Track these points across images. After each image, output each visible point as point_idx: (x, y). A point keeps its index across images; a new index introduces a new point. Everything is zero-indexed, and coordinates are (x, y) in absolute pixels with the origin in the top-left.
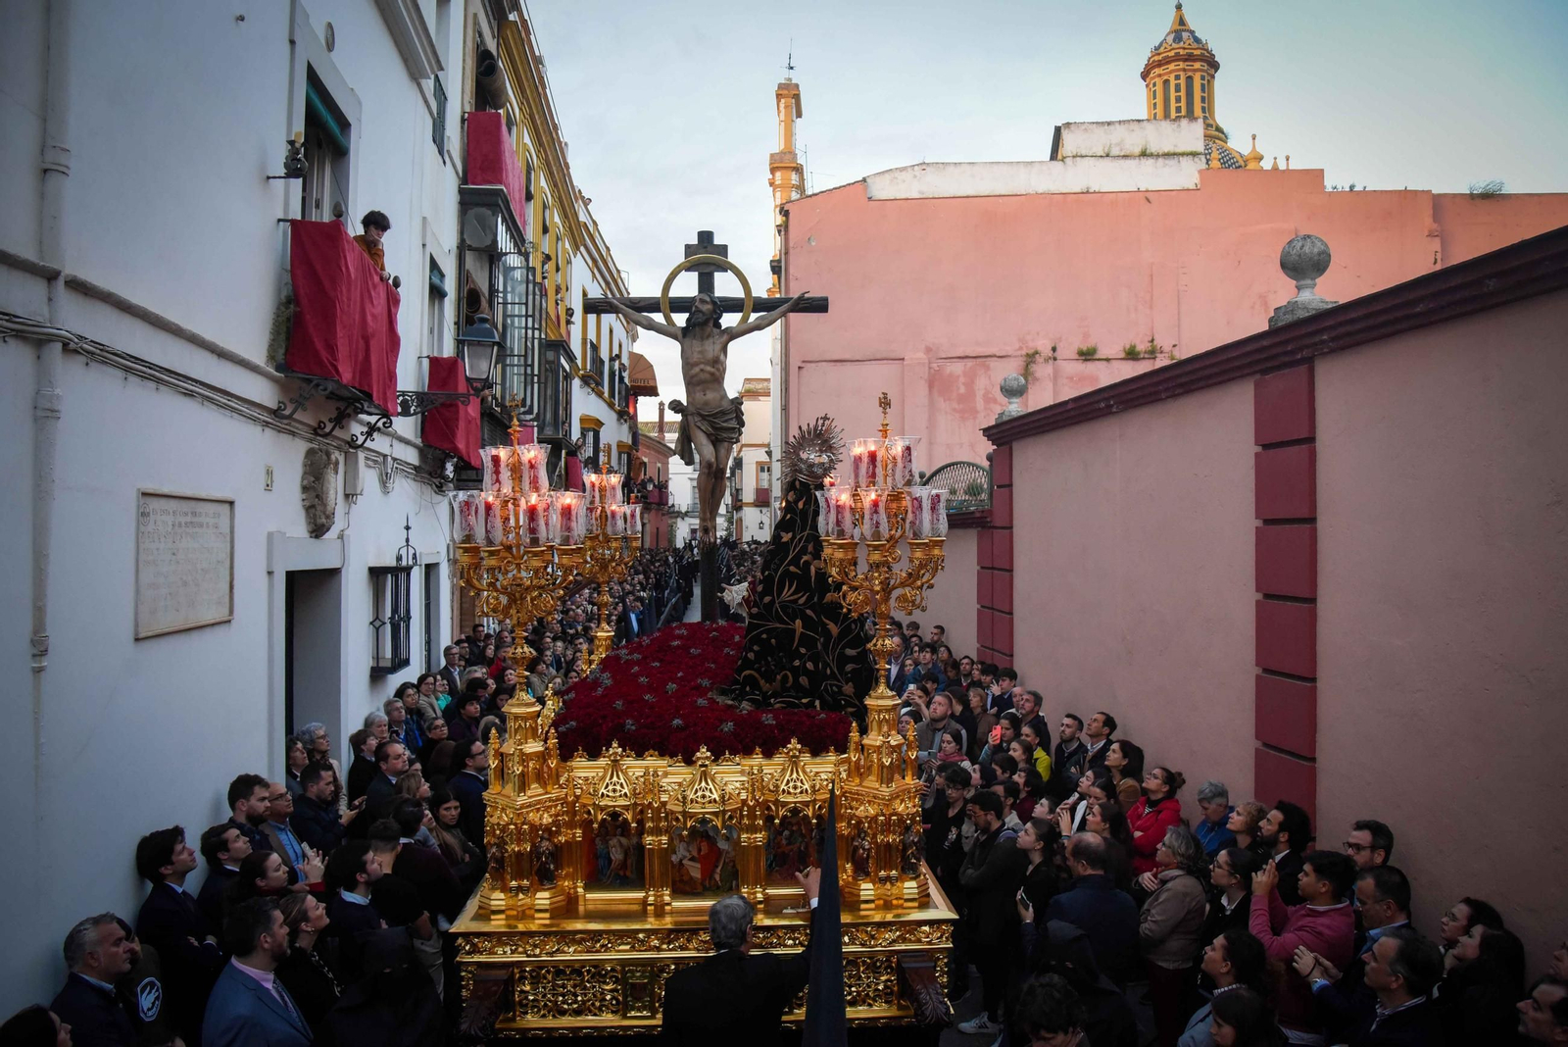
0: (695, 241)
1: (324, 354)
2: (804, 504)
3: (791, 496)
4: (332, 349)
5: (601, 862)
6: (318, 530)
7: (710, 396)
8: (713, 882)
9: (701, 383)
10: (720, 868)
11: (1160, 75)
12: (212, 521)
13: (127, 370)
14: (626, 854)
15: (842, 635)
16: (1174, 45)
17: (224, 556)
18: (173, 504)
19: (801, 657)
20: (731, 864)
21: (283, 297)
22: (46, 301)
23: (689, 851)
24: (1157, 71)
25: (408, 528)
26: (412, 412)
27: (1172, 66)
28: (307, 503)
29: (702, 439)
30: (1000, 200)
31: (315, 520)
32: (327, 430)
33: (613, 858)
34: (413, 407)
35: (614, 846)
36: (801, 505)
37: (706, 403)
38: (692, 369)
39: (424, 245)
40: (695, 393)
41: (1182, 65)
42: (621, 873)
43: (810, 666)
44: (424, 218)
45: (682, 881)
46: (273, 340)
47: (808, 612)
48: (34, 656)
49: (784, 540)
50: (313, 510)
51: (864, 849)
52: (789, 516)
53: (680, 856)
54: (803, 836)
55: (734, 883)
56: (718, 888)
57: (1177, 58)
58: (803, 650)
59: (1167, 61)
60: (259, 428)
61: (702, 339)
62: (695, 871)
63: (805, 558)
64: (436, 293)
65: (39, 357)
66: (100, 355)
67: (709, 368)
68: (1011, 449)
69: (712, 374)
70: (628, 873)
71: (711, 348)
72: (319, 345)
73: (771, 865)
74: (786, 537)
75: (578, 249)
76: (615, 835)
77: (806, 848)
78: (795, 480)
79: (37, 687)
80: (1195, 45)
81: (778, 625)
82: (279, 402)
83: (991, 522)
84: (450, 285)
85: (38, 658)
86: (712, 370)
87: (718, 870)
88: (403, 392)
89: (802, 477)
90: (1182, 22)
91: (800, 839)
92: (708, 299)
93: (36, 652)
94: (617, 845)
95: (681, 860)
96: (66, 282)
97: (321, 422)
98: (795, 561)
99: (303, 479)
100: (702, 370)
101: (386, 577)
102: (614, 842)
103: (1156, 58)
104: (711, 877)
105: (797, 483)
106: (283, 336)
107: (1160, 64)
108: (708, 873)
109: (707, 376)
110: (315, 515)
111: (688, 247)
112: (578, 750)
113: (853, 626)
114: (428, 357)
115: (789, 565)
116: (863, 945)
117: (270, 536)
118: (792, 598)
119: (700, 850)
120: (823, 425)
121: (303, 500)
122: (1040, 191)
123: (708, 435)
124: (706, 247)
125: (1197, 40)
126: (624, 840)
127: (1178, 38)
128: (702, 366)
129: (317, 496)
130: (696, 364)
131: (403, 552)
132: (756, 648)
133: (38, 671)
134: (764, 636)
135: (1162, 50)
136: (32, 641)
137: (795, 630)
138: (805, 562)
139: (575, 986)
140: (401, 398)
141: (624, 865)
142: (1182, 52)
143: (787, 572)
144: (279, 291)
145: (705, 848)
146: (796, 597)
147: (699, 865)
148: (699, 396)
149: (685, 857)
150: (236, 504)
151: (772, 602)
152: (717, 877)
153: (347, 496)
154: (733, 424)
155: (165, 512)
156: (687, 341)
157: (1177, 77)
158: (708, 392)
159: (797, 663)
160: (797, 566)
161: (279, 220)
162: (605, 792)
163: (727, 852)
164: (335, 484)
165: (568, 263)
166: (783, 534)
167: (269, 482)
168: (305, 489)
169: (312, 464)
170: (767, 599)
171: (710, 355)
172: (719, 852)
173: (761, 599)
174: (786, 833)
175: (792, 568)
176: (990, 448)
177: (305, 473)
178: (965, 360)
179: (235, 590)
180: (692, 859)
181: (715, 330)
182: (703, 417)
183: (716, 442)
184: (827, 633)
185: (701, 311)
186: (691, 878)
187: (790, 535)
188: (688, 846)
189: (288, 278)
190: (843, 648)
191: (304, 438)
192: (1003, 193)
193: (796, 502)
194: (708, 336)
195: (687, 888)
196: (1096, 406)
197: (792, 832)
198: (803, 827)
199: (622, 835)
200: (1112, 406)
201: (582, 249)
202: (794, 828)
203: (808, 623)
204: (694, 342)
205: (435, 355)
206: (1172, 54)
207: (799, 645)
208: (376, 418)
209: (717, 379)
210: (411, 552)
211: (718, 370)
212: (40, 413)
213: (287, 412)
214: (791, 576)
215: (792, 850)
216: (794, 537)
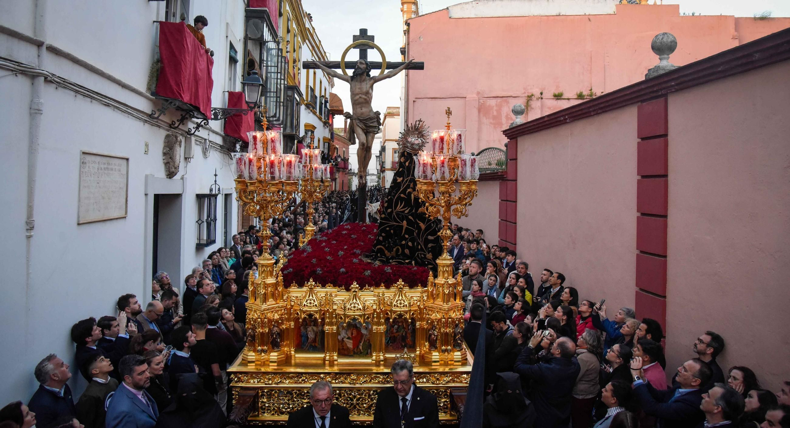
0: (358, 34)
1: (175, 87)
2: (409, 164)
3: (402, 160)
4: (179, 84)
5: (303, 338)
6: (171, 175)
7: (364, 110)
8: (358, 350)
9: (359, 104)
10: (362, 343)
12: (117, 168)
13: (77, 92)
14: (316, 335)
15: (427, 229)
17: (123, 185)
18: (98, 159)
19: (406, 239)
20: (368, 341)
21: (155, 60)
22: (37, 56)
23: (347, 334)
25: (216, 175)
26: (219, 118)
28: (165, 161)
29: (359, 131)
30: (516, 19)
31: (169, 169)
32: (176, 125)
33: (309, 337)
34: (220, 116)
35: (310, 331)
36: (407, 164)
37: (362, 114)
38: (355, 96)
39: (227, 37)
40: (357, 109)
42: (313, 344)
43: (410, 244)
44: (227, 23)
45: (343, 349)
46: (150, 80)
47: (410, 217)
48: (27, 230)
49: (399, 181)
50: (169, 164)
51: (434, 335)
52: (401, 169)
53: (342, 336)
54: (404, 328)
55: (369, 351)
56: (361, 353)
58: (407, 236)
60: (142, 124)
61: (361, 82)
62: (350, 344)
63: (409, 190)
64: (233, 60)
65: (33, 84)
66: (63, 84)
67: (364, 96)
68: (517, 141)
69: (365, 99)
70: (316, 345)
71: (365, 86)
72: (173, 83)
73: (388, 342)
74: (399, 180)
75: (305, 41)
76: (310, 326)
77: (406, 334)
78: (404, 151)
79: (28, 246)
81: (395, 223)
82: (152, 111)
83: (505, 177)
84: (240, 57)
85: (29, 231)
86: (366, 97)
87: (361, 344)
88: (215, 108)
89: (408, 150)
91: (403, 330)
92: (364, 62)
93: (28, 228)
94: (311, 330)
95: (343, 339)
96: (47, 48)
97: (173, 121)
98: (404, 192)
99: (164, 149)
100: (360, 97)
101: (205, 200)
102: (310, 329)
104: (358, 347)
105: (406, 153)
106: (155, 79)
108: (356, 345)
109: (363, 100)
110: (169, 167)
111: (354, 36)
112: (293, 283)
113: (432, 225)
114: (228, 91)
115: (400, 193)
116: (433, 383)
117: (147, 176)
118: (401, 210)
119: (352, 334)
120: (419, 125)
121: (164, 159)
122: (536, 15)
123: (363, 130)
124: (363, 37)
126: (315, 328)
128: (360, 95)
129: (171, 158)
130: (358, 94)
131: (213, 187)
132: (383, 234)
133: (29, 237)
134: (388, 229)
136: (26, 222)
137: (403, 226)
138: (408, 192)
139: (288, 400)
140: (214, 111)
141: (314, 341)
143: (400, 197)
144: (153, 56)
145: (355, 332)
146: (404, 209)
147: (352, 341)
148: (359, 110)
149: (345, 337)
150: (130, 159)
151: (392, 212)
152: (361, 347)
153: (186, 158)
154: (375, 124)
155: (94, 162)
156: (353, 83)
158: (363, 108)
159: (404, 242)
160: (405, 194)
161: (154, 22)
162: (306, 304)
163: (366, 335)
164: (180, 152)
165: (300, 48)
166: (398, 178)
167: (147, 150)
168: (165, 154)
169: (168, 142)
170: (389, 210)
171: (364, 90)
172: (362, 335)
173: (386, 211)
174: (396, 326)
175: (402, 195)
176: (506, 140)
177: (165, 146)
178: (497, 98)
179: (128, 202)
180: (348, 338)
181: (368, 78)
182: (361, 121)
183: (366, 133)
184: (419, 228)
185: (360, 68)
186: (348, 347)
187: (401, 179)
188: (346, 332)
189: (158, 50)
190: (427, 235)
191: (164, 129)
192: (517, 16)
193: (405, 162)
194: (364, 81)
195: (346, 352)
196: (559, 119)
197: (399, 326)
198: (404, 324)
199: (314, 325)
200: (567, 119)
201: (307, 41)
202: (400, 324)
203: (409, 223)
204: (357, 83)
205: (232, 91)
207: (405, 234)
208: (200, 120)
209: (368, 101)
210: (217, 187)
211: (368, 97)
212: (33, 111)
213: (156, 116)
214: (402, 199)
215: (399, 335)
216: (403, 180)
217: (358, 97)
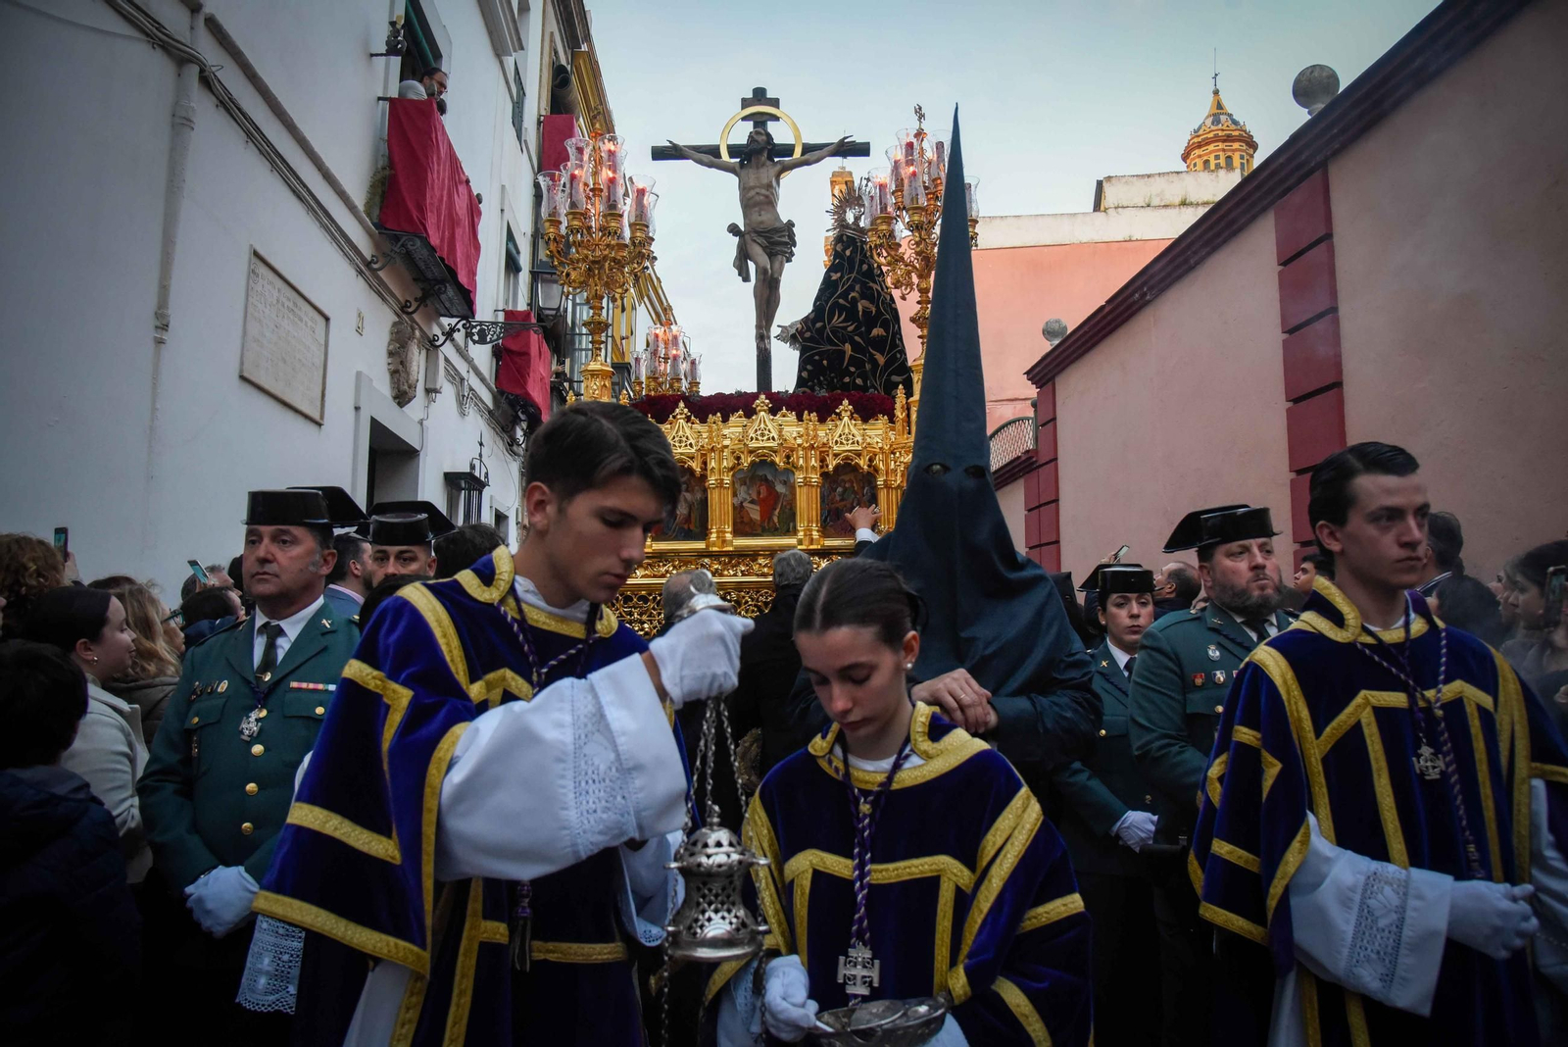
0: (750, 96)
1: (415, 214)
2: (851, 252)
3: (839, 248)
4: (421, 210)
6: (402, 398)
7: (765, 217)
8: (771, 523)
9: (756, 204)
10: (778, 510)
11: (1200, 156)
12: (310, 323)
13: (249, 134)
15: (888, 364)
16: (1213, 128)
17: (319, 361)
18: (279, 283)
19: (851, 374)
20: (788, 507)
21: (379, 166)
22: (189, 27)
23: (750, 494)
24: (1197, 152)
25: (481, 444)
26: (488, 340)
27: (1211, 147)
28: (392, 367)
29: (757, 250)
30: (1046, 249)
31: (399, 385)
32: (410, 310)
34: (490, 336)
36: (848, 253)
37: (762, 222)
38: (748, 192)
39: (502, 210)
40: (751, 214)
41: (1221, 145)
42: (686, 527)
43: (859, 381)
44: (503, 187)
45: (742, 522)
46: (370, 199)
47: (857, 338)
48: (157, 327)
49: (834, 278)
50: (397, 375)
53: (740, 499)
54: (855, 493)
55: (791, 525)
56: (776, 529)
57: (1216, 139)
58: (852, 369)
59: (1207, 141)
60: (353, 273)
61: (758, 168)
62: (755, 513)
63: (853, 294)
64: (512, 266)
65: (179, 75)
66: (228, 105)
67: (763, 191)
68: (1054, 384)
69: (767, 197)
71: (767, 173)
72: (411, 205)
73: (826, 518)
74: (835, 276)
78: (842, 235)
79: (157, 356)
80: (1233, 127)
81: (830, 348)
82: (373, 256)
83: (1036, 461)
84: (525, 260)
85: (159, 330)
86: (767, 193)
87: (777, 512)
88: (481, 322)
89: (849, 232)
90: (1220, 106)
91: (853, 496)
92: (763, 132)
93: (158, 324)
95: (742, 503)
96: (206, 19)
97: (407, 301)
98: (844, 295)
99: (389, 344)
100: (757, 193)
101: (459, 495)
103: (1196, 140)
104: (770, 519)
105: (845, 238)
106: (377, 199)
107: (1199, 146)
108: (767, 514)
109: (763, 197)
110: (399, 380)
111: (744, 100)
113: (899, 356)
114: (503, 310)
115: (839, 297)
117: (359, 374)
118: (841, 325)
119: (759, 493)
120: (867, 185)
121: (389, 364)
122: (1085, 241)
123: (764, 248)
124: (760, 100)
125: (1235, 123)
127: (1216, 121)
128: (758, 190)
129: (402, 363)
130: (753, 187)
131: (477, 463)
132: (809, 367)
133: (160, 342)
134: (817, 358)
135: (1201, 132)
136: (156, 314)
137: (844, 352)
138: (852, 297)
139: (641, 614)
140: (478, 328)
141: (688, 519)
142: (1220, 133)
143: (836, 304)
144: (376, 161)
145: (763, 490)
146: (845, 324)
147: (758, 508)
148: (756, 217)
149: (745, 500)
150: (331, 321)
151: (824, 327)
152: (776, 519)
153: (428, 391)
154: (786, 239)
155: (271, 283)
156: (743, 173)
157: (1217, 157)
158: (763, 213)
159: (847, 380)
160: (846, 300)
161: (379, 99)
163: (785, 495)
164: (417, 359)
166: (832, 274)
167: (360, 326)
168: (391, 354)
169: (397, 333)
170: (819, 325)
171: (765, 181)
172: (777, 496)
173: (814, 325)
174: (840, 489)
175: (841, 301)
177: (391, 340)
179: (326, 398)
180: (752, 502)
181: (768, 163)
182: (759, 233)
183: (771, 255)
184: (874, 362)
186: (751, 519)
187: (839, 275)
188: (748, 489)
189: (384, 148)
190: (890, 375)
191: (391, 308)
192: (1048, 244)
193: (844, 250)
194: (763, 165)
195: (747, 529)
196: (1131, 300)
197: (845, 490)
200: (1145, 294)
202: (847, 485)
203: (855, 346)
204: (750, 170)
205: (510, 308)
206: (1211, 135)
207: (848, 365)
208: (455, 320)
209: (770, 202)
210: (484, 470)
211: (773, 194)
212: (178, 121)
213: (375, 266)
214: (842, 308)
215: (845, 506)
216: (841, 278)
217: (752, 193)
